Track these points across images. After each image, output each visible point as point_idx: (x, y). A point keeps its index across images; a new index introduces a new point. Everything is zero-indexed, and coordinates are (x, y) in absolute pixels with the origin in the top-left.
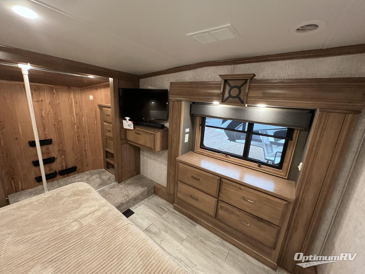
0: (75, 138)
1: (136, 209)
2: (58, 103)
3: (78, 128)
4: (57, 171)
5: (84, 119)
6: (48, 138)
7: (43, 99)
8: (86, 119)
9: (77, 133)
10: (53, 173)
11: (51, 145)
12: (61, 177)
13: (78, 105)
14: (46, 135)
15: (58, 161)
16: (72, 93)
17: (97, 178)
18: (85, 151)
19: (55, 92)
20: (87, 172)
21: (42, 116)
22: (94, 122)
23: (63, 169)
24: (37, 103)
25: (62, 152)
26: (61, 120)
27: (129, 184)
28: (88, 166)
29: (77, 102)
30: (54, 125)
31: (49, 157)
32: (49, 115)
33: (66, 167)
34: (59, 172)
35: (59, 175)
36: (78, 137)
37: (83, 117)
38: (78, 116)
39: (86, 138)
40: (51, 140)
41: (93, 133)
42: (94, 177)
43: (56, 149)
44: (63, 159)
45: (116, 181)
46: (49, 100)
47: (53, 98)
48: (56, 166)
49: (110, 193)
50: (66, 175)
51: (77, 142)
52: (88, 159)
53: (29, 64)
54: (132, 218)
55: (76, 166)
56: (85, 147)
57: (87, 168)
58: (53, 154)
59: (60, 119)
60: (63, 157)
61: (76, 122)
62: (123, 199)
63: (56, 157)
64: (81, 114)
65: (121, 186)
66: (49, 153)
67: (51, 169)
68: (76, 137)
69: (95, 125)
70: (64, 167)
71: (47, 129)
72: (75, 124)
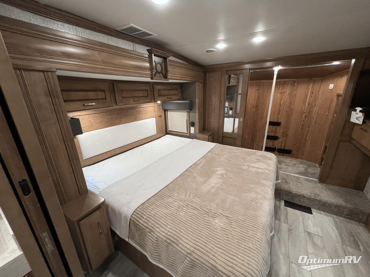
0: (300, 126)
1: (317, 214)
2: (295, 93)
3: (306, 117)
4: (277, 148)
5: (315, 109)
6: (279, 121)
7: (285, 91)
8: (317, 110)
9: (303, 121)
10: (274, 148)
11: (279, 127)
12: (278, 153)
13: (313, 95)
14: (278, 118)
15: (280, 140)
16: (312, 84)
17: (303, 167)
18: (305, 139)
19: (296, 85)
20: (300, 160)
21: (280, 104)
22: (325, 113)
23: (281, 148)
24: (280, 94)
25: (285, 134)
26: (293, 109)
27: (330, 189)
28: (303, 155)
29: (314, 92)
30: (287, 111)
31: (275, 136)
32: (285, 104)
33: (284, 148)
34: (278, 149)
35: (277, 152)
36: (303, 125)
37: (315, 106)
38: (310, 105)
39: (310, 128)
40: (280, 123)
41: (320, 124)
42: (301, 166)
43: (281, 131)
44: (284, 140)
45: (318, 179)
46: (289, 91)
47: (293, 89)
48: (277, 144)
49: (302, 183)
50: (281, 154)
51: (300, 129)
52: (306, 148)
53: (280, 66)
54: (305, 215)
55: (292, 150)
56: (306, 136)
57: (301, 156)
58: (278, 135)
59: (292, 107)
60: (284, 139)
61: (306, 111)
62: (309, 194)
63: (279, 137)
64: (313, 104)
65: (319, 185)
66: (276, 133)
67: (273, 145)
68: (301, 124)
69: (325, 116)
70: (283, 147)
71: (280, 114)
72: (304, 113)
